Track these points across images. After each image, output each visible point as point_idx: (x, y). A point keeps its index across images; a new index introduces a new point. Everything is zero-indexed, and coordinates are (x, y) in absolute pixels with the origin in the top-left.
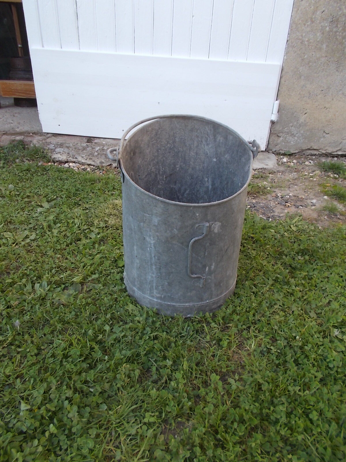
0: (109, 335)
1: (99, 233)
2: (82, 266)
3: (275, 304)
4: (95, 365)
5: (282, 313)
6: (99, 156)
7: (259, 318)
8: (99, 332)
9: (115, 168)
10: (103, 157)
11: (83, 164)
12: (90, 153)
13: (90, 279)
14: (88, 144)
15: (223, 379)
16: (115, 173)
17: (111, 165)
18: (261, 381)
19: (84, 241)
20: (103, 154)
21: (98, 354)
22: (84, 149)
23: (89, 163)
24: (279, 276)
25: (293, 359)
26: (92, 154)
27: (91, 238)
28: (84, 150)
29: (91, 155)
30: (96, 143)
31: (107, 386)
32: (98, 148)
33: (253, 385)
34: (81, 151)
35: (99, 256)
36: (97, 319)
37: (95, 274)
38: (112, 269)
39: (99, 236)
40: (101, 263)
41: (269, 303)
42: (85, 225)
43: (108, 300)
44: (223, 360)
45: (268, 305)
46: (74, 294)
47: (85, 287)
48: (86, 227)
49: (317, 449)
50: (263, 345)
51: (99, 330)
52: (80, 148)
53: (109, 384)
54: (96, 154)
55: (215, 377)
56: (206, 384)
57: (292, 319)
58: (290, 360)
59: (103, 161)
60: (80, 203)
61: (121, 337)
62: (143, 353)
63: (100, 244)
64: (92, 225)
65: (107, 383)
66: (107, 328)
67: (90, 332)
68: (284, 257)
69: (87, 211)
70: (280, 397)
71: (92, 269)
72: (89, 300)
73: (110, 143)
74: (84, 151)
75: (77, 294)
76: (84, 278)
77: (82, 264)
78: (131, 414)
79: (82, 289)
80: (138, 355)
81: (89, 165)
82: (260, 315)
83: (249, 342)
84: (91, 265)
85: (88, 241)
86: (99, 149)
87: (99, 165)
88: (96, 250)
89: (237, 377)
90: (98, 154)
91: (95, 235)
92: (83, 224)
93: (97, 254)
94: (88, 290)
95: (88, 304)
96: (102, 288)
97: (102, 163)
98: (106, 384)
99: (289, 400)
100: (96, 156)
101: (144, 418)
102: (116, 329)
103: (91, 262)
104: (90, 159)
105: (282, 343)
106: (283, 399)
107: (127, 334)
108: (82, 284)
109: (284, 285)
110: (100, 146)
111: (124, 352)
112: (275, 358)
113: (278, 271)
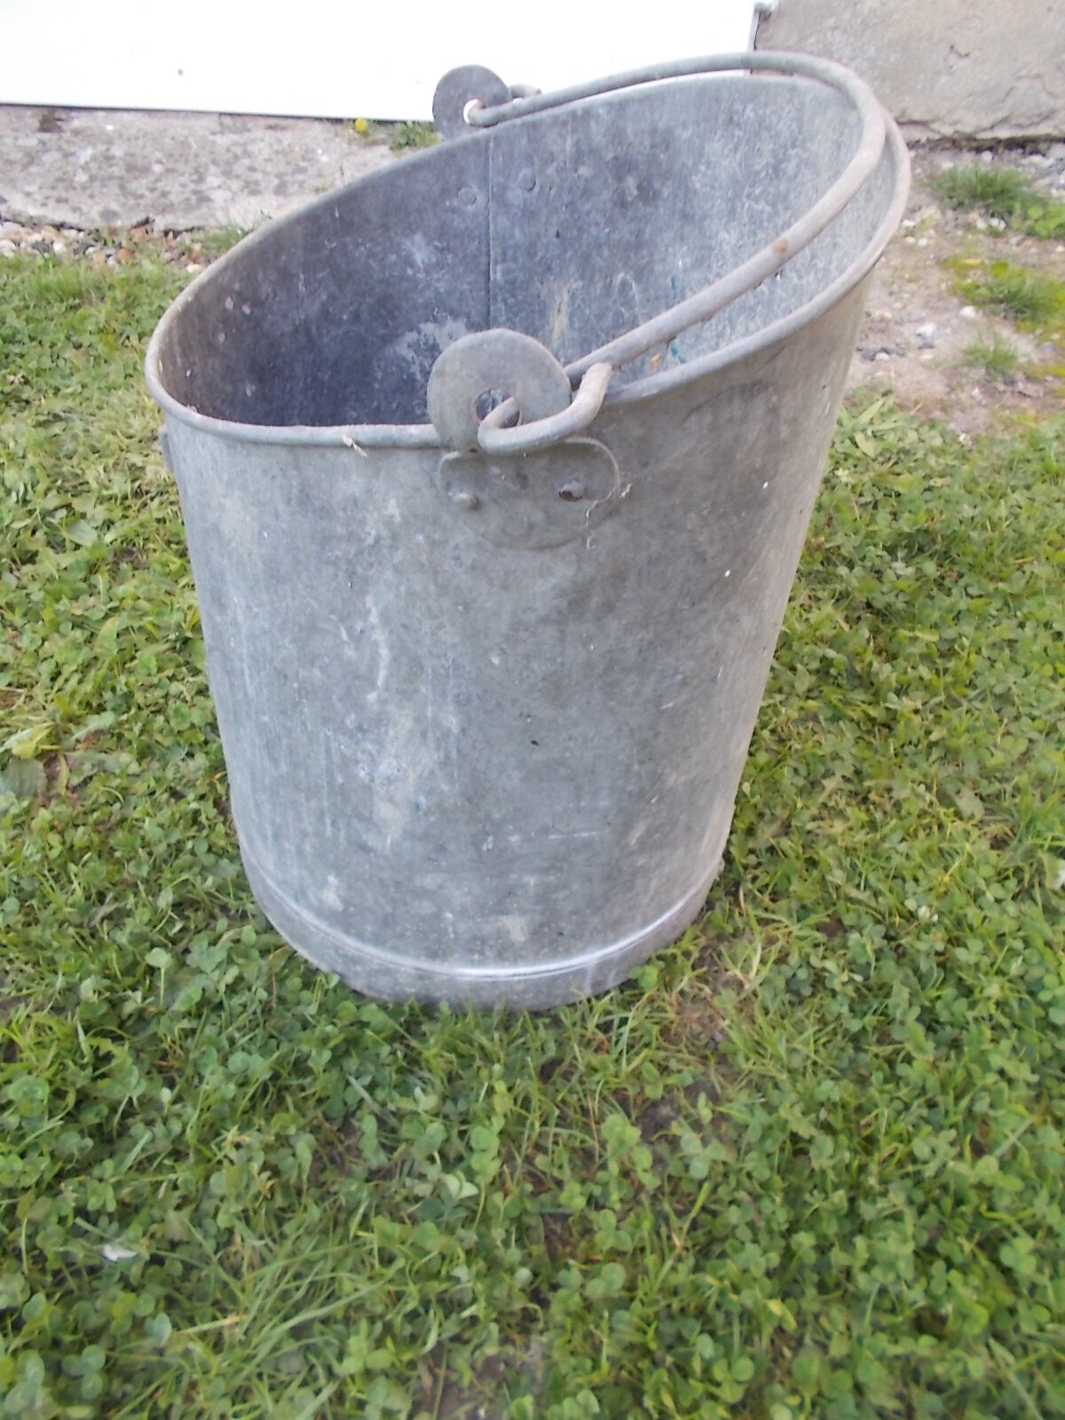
0: (173, 986)
1: (109, 524)
2: (45, 679)
3: (828, 774)
4: (123, 1130)
5: (856, 814)
6: (97, 184)
7: (773, 842)
8: (129, 981)
9: (166, 233)
10: (113, 188)
11: (34, 224)
12: (58, 174)
13: (80, 733)
14: (46, 136)
15: (652, 1122)
16: (167, 256)
17: (147, 221)
18: (804, 1129)
19: (50, 562)
20: (111, 178)
21: (131, 1083)
22: (31, 158)
23: (58, 217)
24: (831, 653)
25: (916, 1011)
26: (65, 180)
27: (77, 547)
28: (31, 163)
29: (61, 186)
30: (76, 132)
31: (177, 1223)
32: (86, 154)
33: (771, 1145)
34: (18, 167)
35: (112, 626)
36: (116, 918)
37: (101, 709)
38: (172, 678)
39: (109, 538)
40: (126, 659)
41: (803, 771)
42: (49, 489)
43: (161, 826)
44: (645, 1040)
45: (800, 782)
46: (14, 810)
47: (62, 768)
48: (53, 500)
49: (1041, 1394)
50: (794, 959)
51: (129, 970)
52: (15, 156)
53: (187, 1211)
54: (82, 178)
55: (619, 1128)
56: (587, 1159)
57: (896, 837)
58: (905, 1013)
59: (114, 206)
60: (24, 396)
61: (222, 988)
62: (320, 1059)
63: (115, 574)
64: (80, 489)
65: (178, 1207)
66: (160, 959)
67: (87, 989)
68: (843, 570)
69: (57, 428)
70: (884, 1194)
71: (88, 687)
72: (79, 836)
73: (133, 131)
74: (33, 169)
75: (27, 811)
76: (56, 735)
77: (46, 669)
78: (291, 1346)
79: (52, 778)
80: (301, 1067)
81: (59, 227)
82: (775, 827)
83: (741, 947)
84: (85, 668)
85: (66, 560)
86: (94, 158)
87: (99, 223)
88: (103, 597)
89: (705, 1111)
90: (92, 179)
91: (94, 534)
92: (41, 487)
93: (106, 617)
94: (76, 781)
95: (73, 855)
96: (134, 768)
97: (108, 215)
98: (172, 1215)
99: (919, 1196)
100: (84, 188)
101: (341, 1356)
102: (203, 955)
103: (85, 654)
104: (59, 200)
105: (864, 942)
106: (897, 1198)
107: (250, 974)
108: (48, 758)
109: (854, 689)
110: (94, 145)
111: (237, 1060)
112: (845, 1010)
113: (828, 632)
